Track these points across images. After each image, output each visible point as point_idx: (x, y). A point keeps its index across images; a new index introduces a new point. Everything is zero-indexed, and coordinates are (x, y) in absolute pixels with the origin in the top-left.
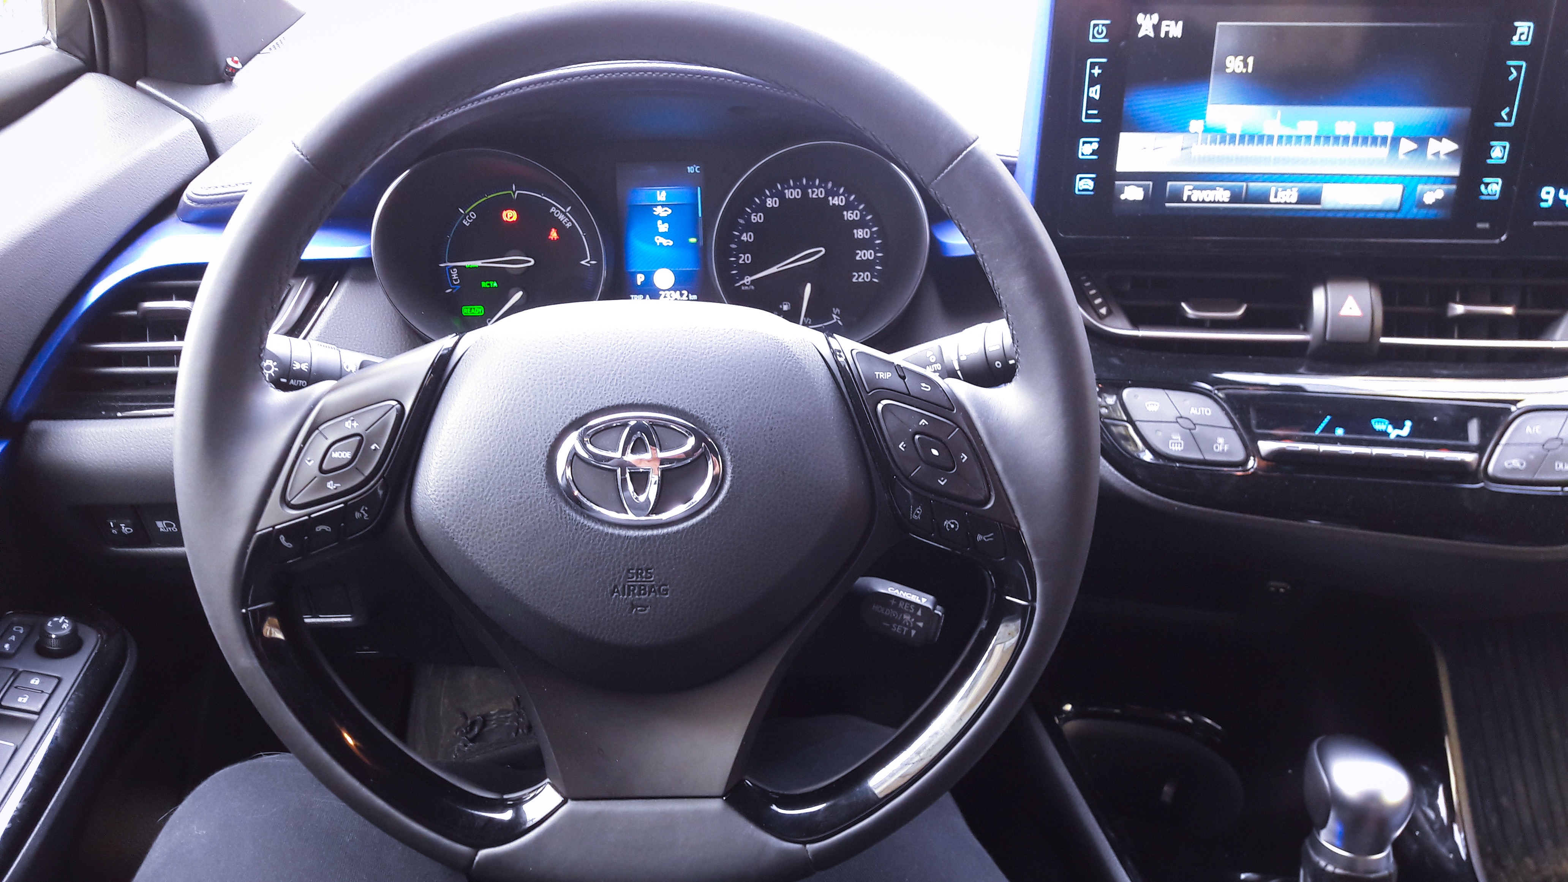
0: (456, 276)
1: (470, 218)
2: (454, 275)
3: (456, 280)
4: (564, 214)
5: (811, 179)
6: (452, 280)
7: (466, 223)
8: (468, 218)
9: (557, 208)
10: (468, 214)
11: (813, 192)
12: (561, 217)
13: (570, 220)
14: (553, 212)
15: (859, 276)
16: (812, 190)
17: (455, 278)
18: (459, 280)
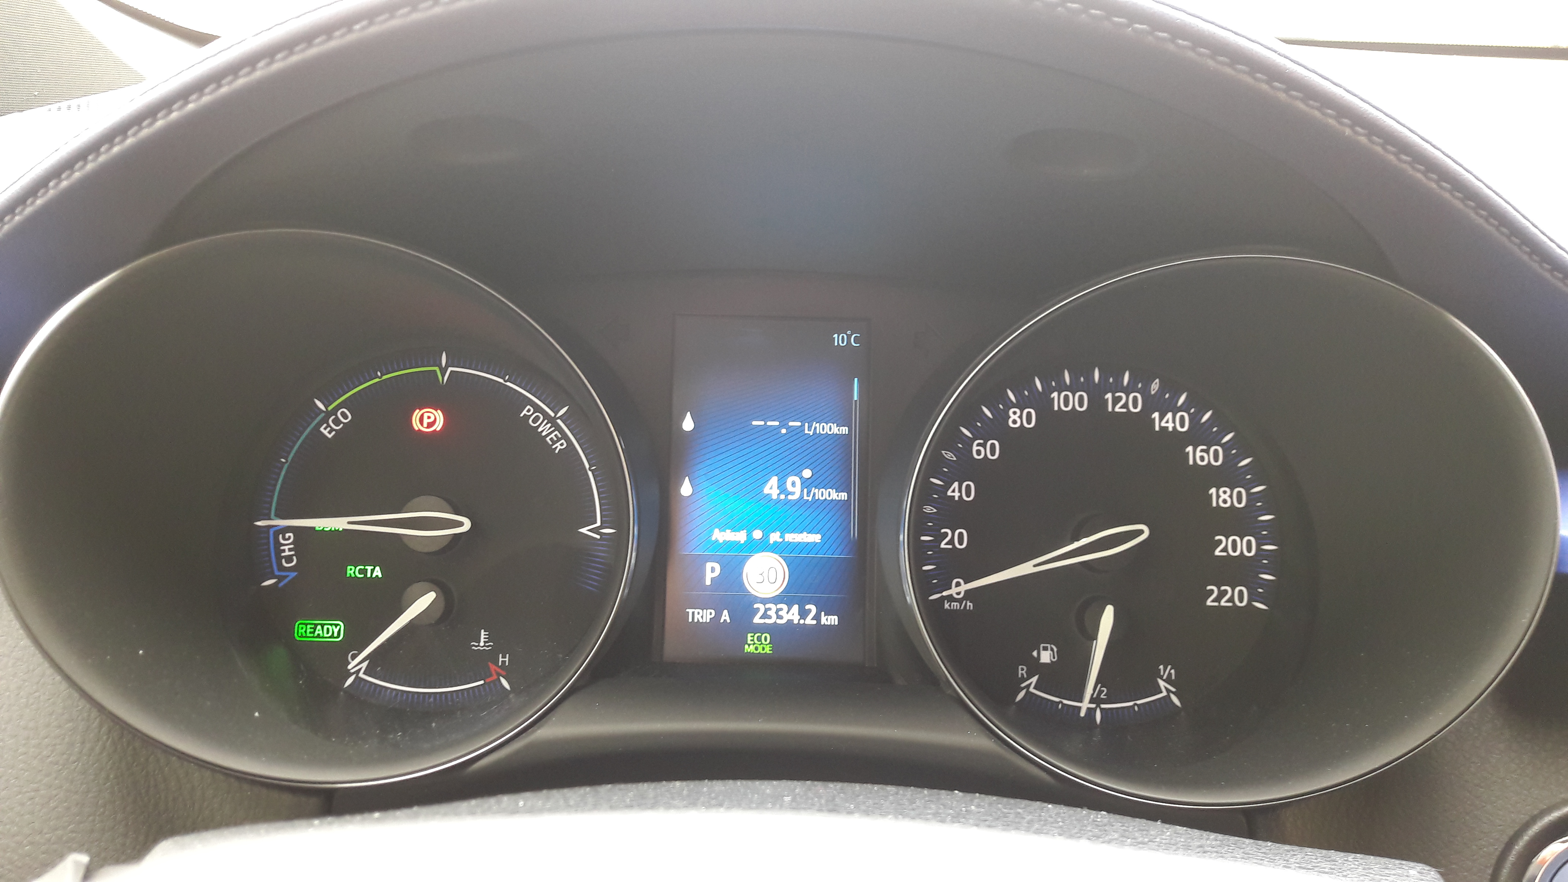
0: (290, 550)
1: (337, 422)
2: (286, 548)
3: (289, 559)
4: (552, 421)
5: (1112, 371)
6: (279, 558)
7: (326, 432)
8: (333, 421)
9: (537, 409)
10: (334, 411)
11: (1116, 400)
12: (544, 428)
13: (565, 436)
14: (527, 417)
15: (1222, 594)
16: (1113, 396)
17: (287, 553)
18: (295, 558)
